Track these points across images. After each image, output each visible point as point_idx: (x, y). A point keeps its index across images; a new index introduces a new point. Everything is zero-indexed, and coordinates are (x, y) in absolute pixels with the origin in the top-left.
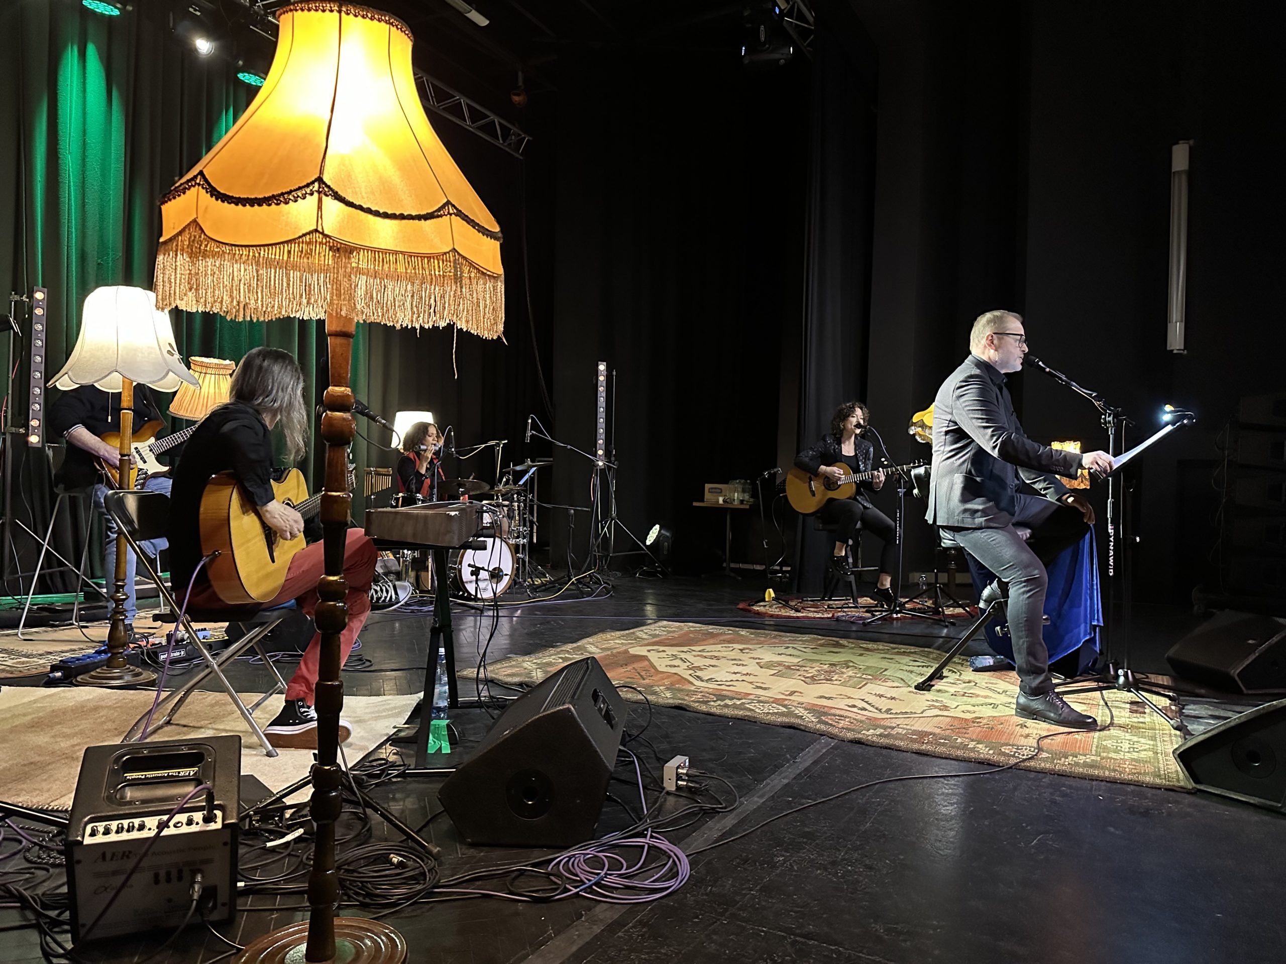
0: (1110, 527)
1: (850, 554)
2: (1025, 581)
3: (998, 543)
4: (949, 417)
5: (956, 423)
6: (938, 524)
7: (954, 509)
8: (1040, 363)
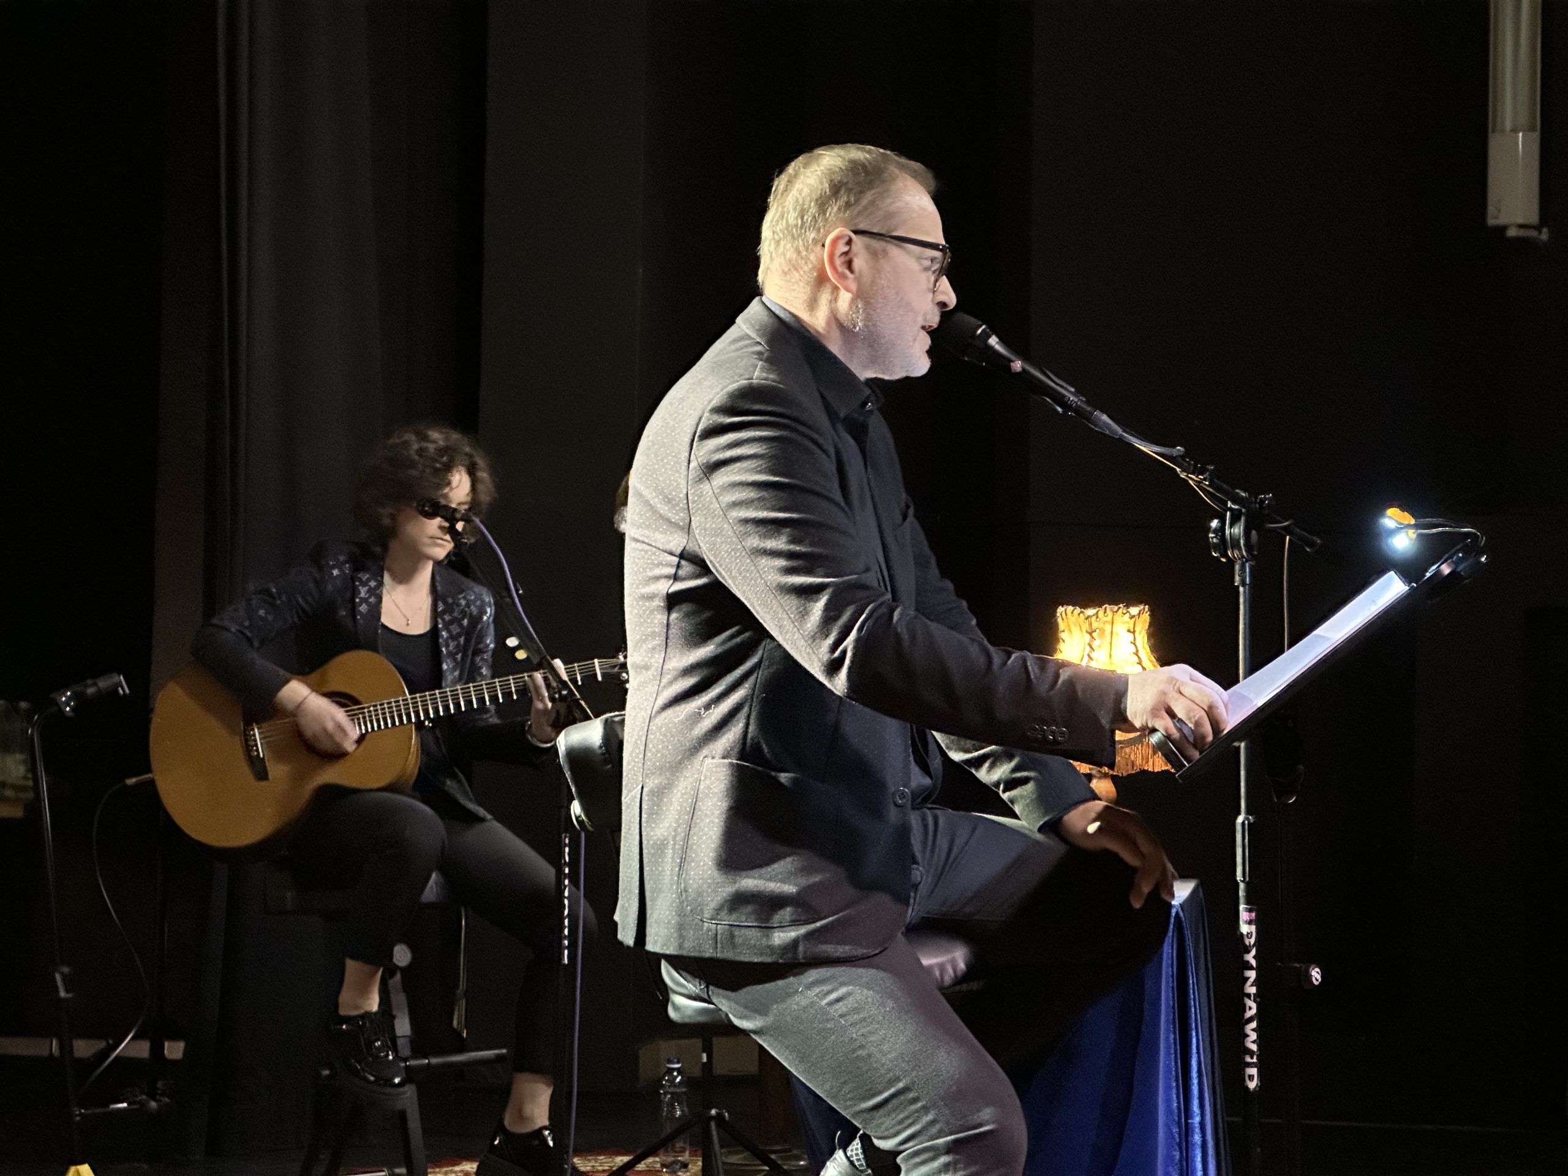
0: (1244, 914)
1: (399, 1000)
2: (949, 1149)
3: (856, 1011)
4: (677, 542)
5: (701, 566)
6: (650, 947)
7: (700, 894)
8: (993, 341)
